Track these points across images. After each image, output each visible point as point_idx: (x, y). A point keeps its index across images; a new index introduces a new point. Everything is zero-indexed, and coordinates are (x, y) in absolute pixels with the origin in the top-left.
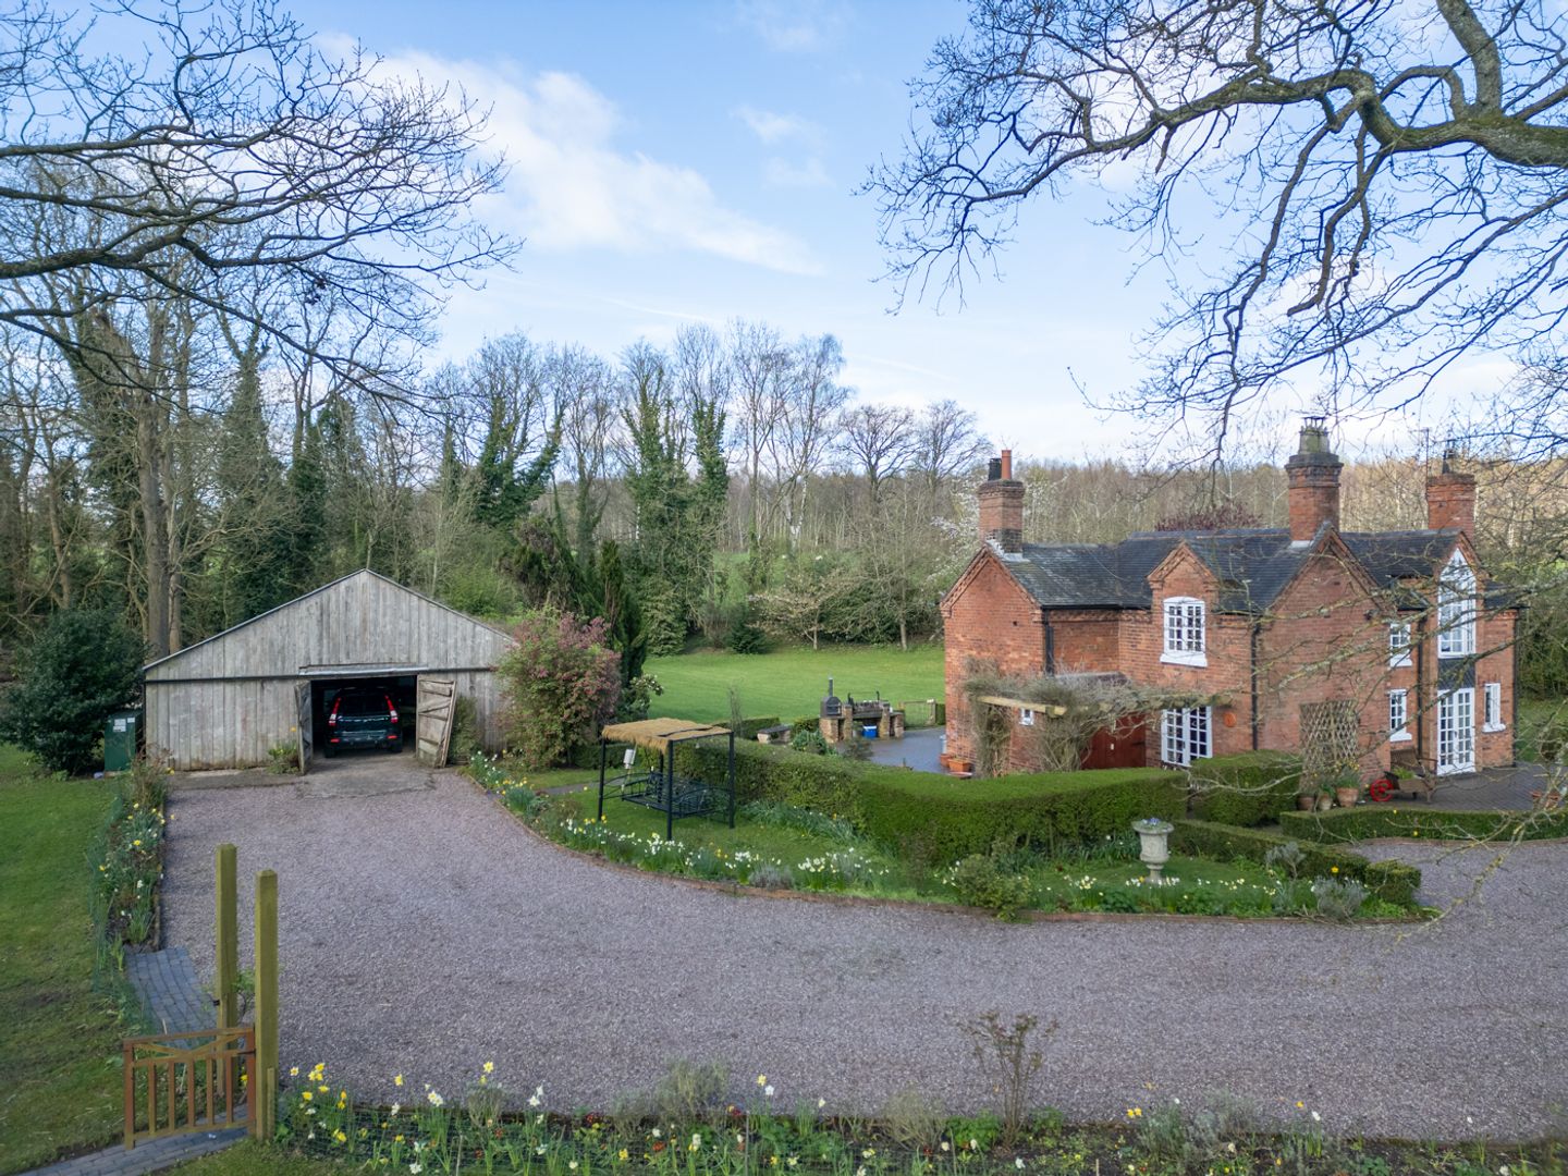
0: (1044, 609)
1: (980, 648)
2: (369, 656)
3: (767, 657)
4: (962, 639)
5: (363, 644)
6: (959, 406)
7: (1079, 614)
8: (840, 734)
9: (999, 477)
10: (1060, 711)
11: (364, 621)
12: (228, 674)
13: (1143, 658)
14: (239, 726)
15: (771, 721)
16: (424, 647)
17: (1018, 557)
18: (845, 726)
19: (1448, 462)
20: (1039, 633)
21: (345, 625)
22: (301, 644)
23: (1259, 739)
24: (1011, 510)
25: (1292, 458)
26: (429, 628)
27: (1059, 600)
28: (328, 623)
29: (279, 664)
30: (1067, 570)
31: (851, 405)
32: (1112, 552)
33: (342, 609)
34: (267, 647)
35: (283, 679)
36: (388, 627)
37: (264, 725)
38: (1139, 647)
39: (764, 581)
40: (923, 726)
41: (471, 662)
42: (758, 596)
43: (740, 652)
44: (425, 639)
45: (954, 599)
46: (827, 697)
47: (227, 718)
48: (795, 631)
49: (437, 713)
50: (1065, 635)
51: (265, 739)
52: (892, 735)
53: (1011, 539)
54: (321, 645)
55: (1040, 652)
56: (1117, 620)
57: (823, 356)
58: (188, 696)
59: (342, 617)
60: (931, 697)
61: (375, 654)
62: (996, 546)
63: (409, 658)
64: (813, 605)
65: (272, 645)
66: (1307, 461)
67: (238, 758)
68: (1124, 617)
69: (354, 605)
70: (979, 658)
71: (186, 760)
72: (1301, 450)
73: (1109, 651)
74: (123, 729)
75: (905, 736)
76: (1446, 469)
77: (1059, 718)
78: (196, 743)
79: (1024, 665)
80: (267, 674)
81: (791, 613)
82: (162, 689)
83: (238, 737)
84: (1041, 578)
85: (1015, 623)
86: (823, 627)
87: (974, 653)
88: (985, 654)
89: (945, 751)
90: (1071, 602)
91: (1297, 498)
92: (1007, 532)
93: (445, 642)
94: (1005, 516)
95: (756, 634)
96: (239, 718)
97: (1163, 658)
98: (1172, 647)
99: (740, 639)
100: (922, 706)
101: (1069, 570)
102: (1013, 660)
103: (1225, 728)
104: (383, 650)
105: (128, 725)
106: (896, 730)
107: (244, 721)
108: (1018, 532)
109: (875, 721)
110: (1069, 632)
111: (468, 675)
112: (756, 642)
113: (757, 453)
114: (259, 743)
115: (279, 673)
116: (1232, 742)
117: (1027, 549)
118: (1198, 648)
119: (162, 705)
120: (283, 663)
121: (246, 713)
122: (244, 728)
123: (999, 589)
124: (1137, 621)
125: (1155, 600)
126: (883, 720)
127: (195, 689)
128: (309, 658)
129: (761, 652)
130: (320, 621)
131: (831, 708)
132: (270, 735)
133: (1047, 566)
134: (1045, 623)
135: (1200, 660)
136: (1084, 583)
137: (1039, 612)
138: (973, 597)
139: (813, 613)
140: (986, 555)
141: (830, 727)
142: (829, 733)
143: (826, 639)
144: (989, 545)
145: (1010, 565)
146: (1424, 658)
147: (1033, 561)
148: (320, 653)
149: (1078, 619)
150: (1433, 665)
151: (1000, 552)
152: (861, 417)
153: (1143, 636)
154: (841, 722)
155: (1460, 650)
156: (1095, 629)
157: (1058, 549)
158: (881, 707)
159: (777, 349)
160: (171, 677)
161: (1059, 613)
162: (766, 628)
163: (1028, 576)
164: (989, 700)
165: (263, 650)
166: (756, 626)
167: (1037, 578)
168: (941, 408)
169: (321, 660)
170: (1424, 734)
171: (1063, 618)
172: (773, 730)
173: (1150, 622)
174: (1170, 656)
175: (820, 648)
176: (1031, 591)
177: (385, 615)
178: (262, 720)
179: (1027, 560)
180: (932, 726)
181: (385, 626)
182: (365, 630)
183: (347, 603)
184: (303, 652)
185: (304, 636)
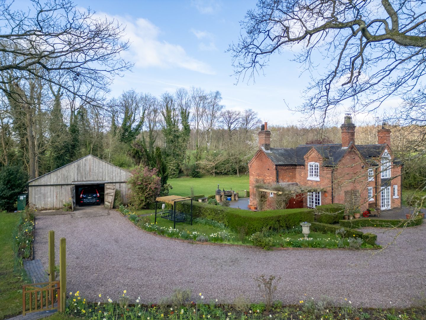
0: (276, 165)
1: (259, 176)
2: (91, 178)
3: (201, 179)
4: (254, 174)
5: (90, 175)
6: (253, 111)
7: (285, 167)
8: (221, 199)
9: (264, 130)
10: (280, 193)
11: (90, 169)
12: (52, 184)
13: (302, 179)
14: (55, 198)
15: (202, 196)
16: (107, 176)
17: (269, 151)
18: (222, 197)
19: (384, 126)
20: (275, 172)
21: (85, 170)
22: (72, 175)
23: (334, 200)
24: (267, 139)
25: (342, 125)
26: (108, 171)
27: (280, 163)
28: (80, 169)
29: (66, 181)
30: (282, 155)
31: (223, 110)
32: (294, 150)
33: (84, 165)
34: (63, 176)
35: (67, 185)
36: (97, 171)
37: (62, 198)
38: (302, 176)
39: (200, 158)
40: (243, 197)
41: (120, 180)
42: (198, 162)
43: (194, 177)
44: (107, 174)
45: (252, 163)
46: (217, 189)
47: (52, 195)
48: (209, 171)
49: (110, 194)
50: (281, 173)
51: (62, 202)
52: (235, 200)
53: (267, 146)
54: (78, 175)
55: (275, 177)
56: (295, 168)
57: (216, 97)
58: (40, 190)
59: (84, 168)
60: (246, 189)
61: (93, 178)
62: (263, 148)
63: (102, 179)
64: (214, 165)
65: (64, 175)
66: (346, 126)
67: (55, 207)
68: (297, 168)
69: (87, 165)
70: (258, 179)
71: (40, 207)
72: (345, 122)
73: (294, 177)
74: (23, 199)
75: (239, 200)
76: (383, 128)
77: (280, 195)
78: (43, 203)
79: (271, 181)
80: (63, 184)
81: (207, 166)
82: (33, 188)
83: (55, 201)
84: (276, 157)
85: (268, 169)
86: (216, 171)
87: (257, 177)
88: (260, 178)
89: (249, 204)
90: (283, 163)
91: (344, 136)
92: (266, 145)
93: (112, 175)
94: (265, 140)
95: (198, 173)
96: (55, 196)
97: (308, 179)
98: (310, 176)
99: (194, 174)
100: (243, 192)
101: (283, 155)
102: (268, 179)
103: (324, 197)
104: (95, 177)
105: (24, 197)
106: (236, 198)
107: (56, 196)
108: (269, 145)
109: (230, 196)
110: (283, 172)
111: (119, 184)
112: (198, 175)
113: (198, 123)
114: (61, 203)
115: (66, 183)
116: (326, 201)
117: (271, 149)
118: (317, 176)
119: (33, 192)
120: (67, 180)
121: (57, 194)
122: (56, 198)
123: (264, 160)
124: (301, 169)
125: (306, 164)
126: (232, 196)
127: (43, 188)
128: (74, 179)
129: (199, 177)
130: (78, 169)
131: (219, 192)
132: (64, 200)
133: (277, 154)
134: (276, 169)
135: (318, 179)
136: (287, 158)
137: (275, 166)
138: (257, 162)
139: (213, 167)
140: (261, 151)
141: (218, 198)
142: (218, 199)
143: (217, 174)
144: (261, 148)
145: (267, 153)
146: (377, 178)
147: (273, 153)
148: (78, 178)
149: (285, 168)
150: (380, 180)
151: (264, 150)
152: (226, 113)
153: (303, 173)
154: (221, 196)
155: (387, 176)
156: (290, 171)
157: (280, 149)
158: (232, 192)
159: (203, 95)
160: (36, 185)
161: (280, 166)
162: (201, 171)
163: (272, 156)
164: (261, 190)
165: (62, 177)
166: (198, 170)
167: (274, 157)
168: (248, 111)
169: (78, 180)
170: (377, 199)
171: (281, 168)
172: (202, 198)
173: (304, 169)
174: (309, 178)
175: (215, 176)
176: (273, 161)
177: (96, 167)
178: (61, 197)
179: (272, 152)
180: (246, 197)
181: (96, 170)
182: (90, 171)
183: (85, 164)
184: (73, 177)
185: (73, 173)
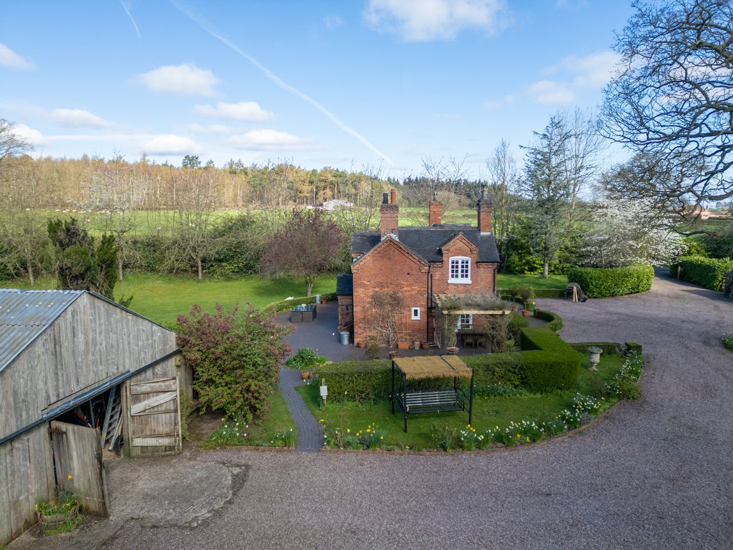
2: (91, 377)
5: (88, 366)
11: (87, 343)
16: (127, 354)
20: (425, 277)
21: (74, 352)
22: (41, 385)
26: (129, 337)
28: (61, 354)
29: (23, 414)
33: (71, 336)
34: (10, 399)
35: (29, 430)
36: (104, 345)
37: (16, 489)
41: (152, 359)
44: (126, 347)
45: (363, 263)
51: (17, 506)
54: (57, 380)
55: (425, 286)
59: (71, 345)
61: (96, 374)
63: (117, 369)
65: (15, 394)
69: (80, 330)
80: (13, 431)
85: (408, 274)
87: (377, 289)
88: (385, 289)
93: (138, 345)
97: (448, 282)
98: (453, 277)
102: (406, 291)
104: (101, 367)
115: (25, 425)
118: (467, 276)
120: (27, 411)
125: (445, 258)
128: (48, 397)
130: (55, 355)
135: (468, 281)
148: (57, 387)
153: (438, 273)
165: (8, 404)
169: (58, 395)
173: (441, 267)
174: (451, 281)
177: (100, 333)
178: (12, 487)
181: (101, 344)
182: (88, 352)
183: (73, 328)
184: (44, 392)
185: (43, 374)
